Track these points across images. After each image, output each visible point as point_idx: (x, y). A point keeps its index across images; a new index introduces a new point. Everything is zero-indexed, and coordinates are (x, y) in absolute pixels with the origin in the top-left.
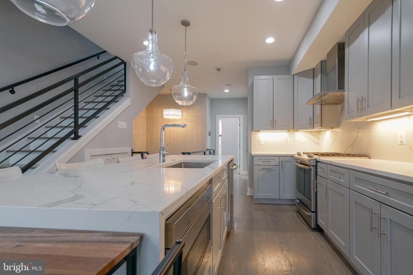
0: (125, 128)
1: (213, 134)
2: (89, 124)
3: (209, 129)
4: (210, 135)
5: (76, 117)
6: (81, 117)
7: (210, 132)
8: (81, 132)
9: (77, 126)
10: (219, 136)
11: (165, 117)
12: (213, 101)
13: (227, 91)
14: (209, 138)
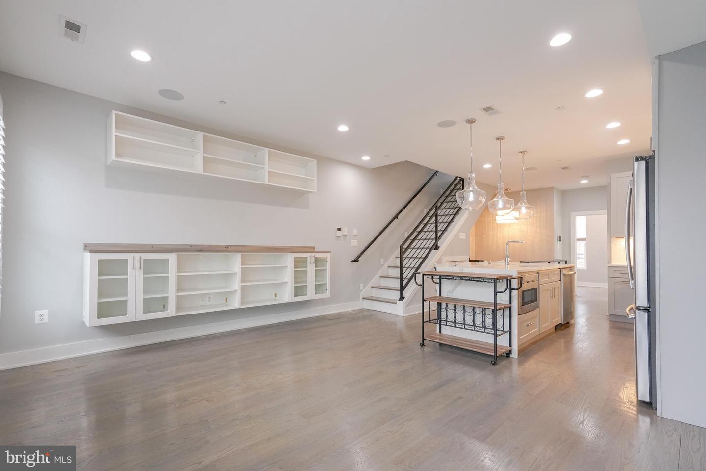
0: (464, 238)
1: (566, 238)
2: (443, 238)
3: (558, 232)
4: (560, 241)
5: (436, 231)
6: (439, 231)
7: (560, 237)
8: (439, 244)
9: (437, 239)
10: (576, 240)
11: (498, 222)
12: (564, 194)
13: (584, 181)
14: (558, 246)
